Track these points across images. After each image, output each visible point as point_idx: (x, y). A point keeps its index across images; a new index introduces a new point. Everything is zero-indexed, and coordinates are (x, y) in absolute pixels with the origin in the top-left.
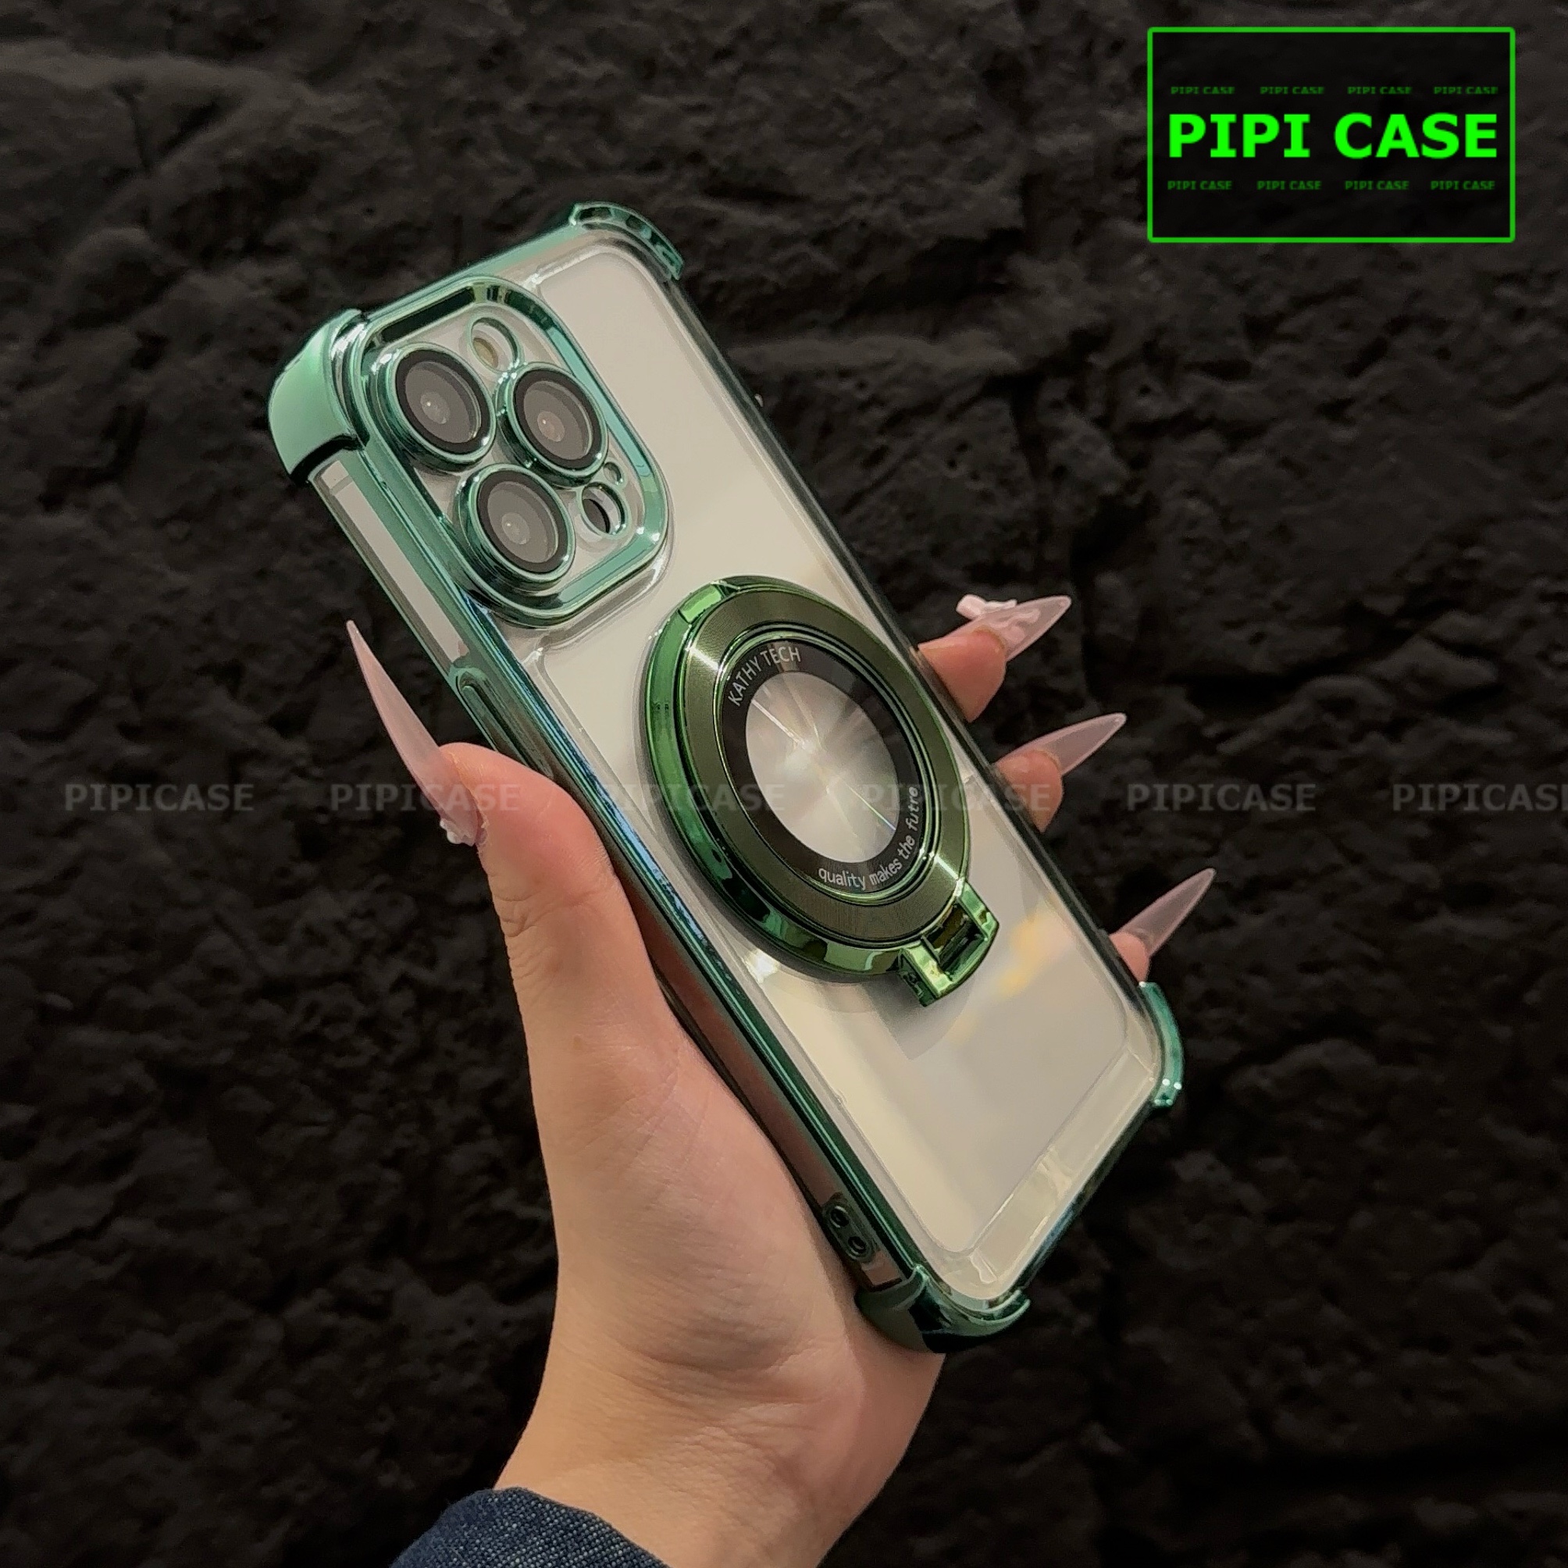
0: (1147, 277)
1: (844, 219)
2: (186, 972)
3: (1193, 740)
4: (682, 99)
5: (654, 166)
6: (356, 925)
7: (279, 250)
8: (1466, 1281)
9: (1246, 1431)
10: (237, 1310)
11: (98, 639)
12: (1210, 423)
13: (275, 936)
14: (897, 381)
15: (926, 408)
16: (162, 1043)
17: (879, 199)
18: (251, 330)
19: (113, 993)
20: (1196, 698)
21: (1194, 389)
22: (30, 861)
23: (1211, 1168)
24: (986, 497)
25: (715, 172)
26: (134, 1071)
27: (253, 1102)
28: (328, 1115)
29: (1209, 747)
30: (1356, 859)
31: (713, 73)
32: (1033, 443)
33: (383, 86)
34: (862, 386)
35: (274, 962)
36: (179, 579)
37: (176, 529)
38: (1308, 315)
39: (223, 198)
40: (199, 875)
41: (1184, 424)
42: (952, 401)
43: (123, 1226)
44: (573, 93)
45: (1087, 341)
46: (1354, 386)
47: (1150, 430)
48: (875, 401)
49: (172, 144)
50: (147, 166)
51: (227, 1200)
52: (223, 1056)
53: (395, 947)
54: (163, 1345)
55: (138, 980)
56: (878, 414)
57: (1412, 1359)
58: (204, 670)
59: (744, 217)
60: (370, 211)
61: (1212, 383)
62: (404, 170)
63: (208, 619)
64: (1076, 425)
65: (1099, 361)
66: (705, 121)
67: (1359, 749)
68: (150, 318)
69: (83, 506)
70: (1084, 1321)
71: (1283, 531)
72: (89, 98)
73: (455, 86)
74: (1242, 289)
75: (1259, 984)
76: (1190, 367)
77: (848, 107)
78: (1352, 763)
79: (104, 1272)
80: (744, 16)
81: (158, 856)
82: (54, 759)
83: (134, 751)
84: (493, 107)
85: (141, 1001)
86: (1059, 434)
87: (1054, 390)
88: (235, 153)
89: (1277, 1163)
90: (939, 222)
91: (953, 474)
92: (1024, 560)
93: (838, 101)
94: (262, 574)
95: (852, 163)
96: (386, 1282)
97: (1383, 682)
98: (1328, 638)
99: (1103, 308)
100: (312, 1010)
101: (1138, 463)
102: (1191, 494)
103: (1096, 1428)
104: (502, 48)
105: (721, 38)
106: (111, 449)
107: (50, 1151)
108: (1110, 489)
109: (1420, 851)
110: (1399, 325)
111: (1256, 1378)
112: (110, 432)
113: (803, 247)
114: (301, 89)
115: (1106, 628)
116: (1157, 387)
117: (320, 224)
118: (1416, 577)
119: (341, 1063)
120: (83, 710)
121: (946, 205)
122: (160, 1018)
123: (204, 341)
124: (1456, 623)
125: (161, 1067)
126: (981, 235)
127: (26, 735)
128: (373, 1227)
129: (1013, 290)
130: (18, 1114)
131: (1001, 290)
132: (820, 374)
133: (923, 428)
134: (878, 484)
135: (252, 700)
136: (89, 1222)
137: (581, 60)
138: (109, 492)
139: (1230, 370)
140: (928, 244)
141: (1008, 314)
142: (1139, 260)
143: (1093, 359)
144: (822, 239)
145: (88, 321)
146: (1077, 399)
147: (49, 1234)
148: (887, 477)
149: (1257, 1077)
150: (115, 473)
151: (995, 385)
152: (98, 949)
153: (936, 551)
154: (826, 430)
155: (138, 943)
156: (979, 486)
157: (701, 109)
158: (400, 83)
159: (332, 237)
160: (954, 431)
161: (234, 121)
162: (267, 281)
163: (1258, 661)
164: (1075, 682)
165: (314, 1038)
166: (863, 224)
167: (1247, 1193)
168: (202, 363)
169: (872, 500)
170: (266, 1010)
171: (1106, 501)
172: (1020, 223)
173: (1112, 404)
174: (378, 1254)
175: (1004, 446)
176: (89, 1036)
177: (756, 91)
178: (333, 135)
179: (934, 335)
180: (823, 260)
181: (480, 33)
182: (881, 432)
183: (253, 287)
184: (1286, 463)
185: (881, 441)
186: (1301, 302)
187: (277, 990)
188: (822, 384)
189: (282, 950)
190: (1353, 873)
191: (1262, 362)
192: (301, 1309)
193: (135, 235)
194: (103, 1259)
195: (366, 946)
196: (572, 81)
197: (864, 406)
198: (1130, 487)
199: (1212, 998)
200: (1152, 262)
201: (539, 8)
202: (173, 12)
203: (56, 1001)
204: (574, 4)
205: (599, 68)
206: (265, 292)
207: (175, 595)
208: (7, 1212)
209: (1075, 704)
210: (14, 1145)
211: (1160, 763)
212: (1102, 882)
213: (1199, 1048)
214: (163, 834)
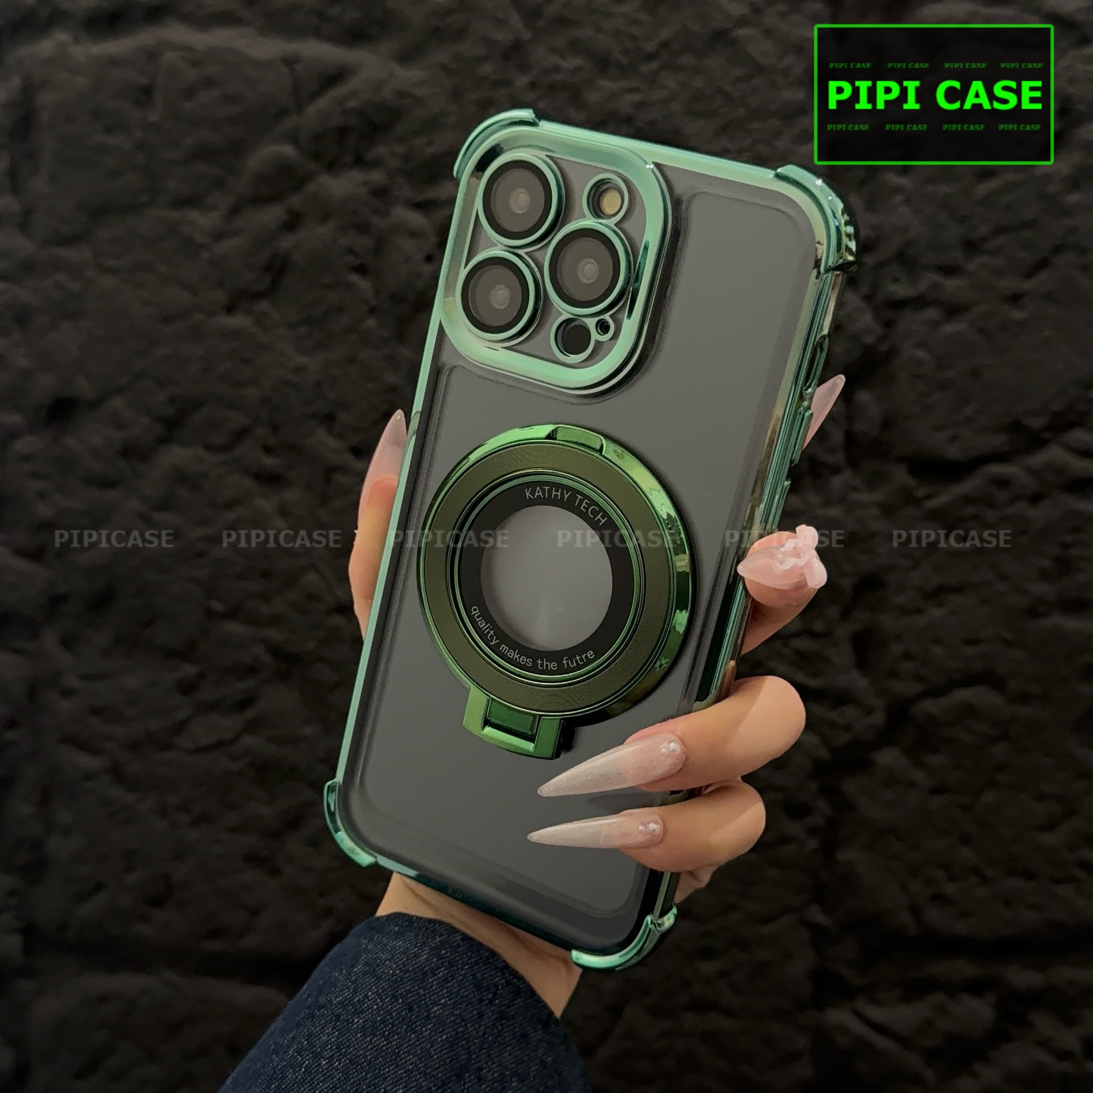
0: (902, 210)
2: (292, 595)
3: (910, 498)
4: (624, 84)
7: (374, 164)
8: (1049, 839)
9: (906, 918)
11: (253, 392)
12: (935, 303)
16: (276, 635)
18: (354, 213)
19: (250, 604)
20: (913, 472)
21: (927, 281)
22: (206, 522)
23: (898, 759)
26: (260, 651)
27: (327, 674)
29: (917, 502)
30: (1004, 577)
31: (645, 68)
33: (444, 67)
36: (301, 360)
37: (302, 330)
38: (1002, 239)
39: (343, 131)
41: (920, 302)
43: (248, 740)
44: (558, 77)
46: (1028, 285)
47: (898, 305)
49: (314, 96)
50: (299, 108)
51: (308, 730)
52: (310, 646)
54: (267, 811)
55: (265, 597)
57: (1013, 883)
58: (313, 416)
60: (429, 144)
61: (936, 277)
62: (452, 119)
63: (318, 385)
65: (869, 260)
66: (636, 98)
67: (1011, 510)
68: (295, 201)
69: (248, 312)
70: (813, 844)
71: (975, 373)
72: (267, 65)
73: (486, 69)
74: (962, 220)
75: (936, 650)
76: (926, 267)
77: (725, 94)
78: (1006, 519)
79: (233, 766)
80: (665, 34)
81: (280, 524)
82: (224, 463)
83: (269, 462)
84: (508, 83)
85: (265, 610)
88: (352, 104)
89: (937, 759)
93: (720, 90)
94: (351, 361)
95: (724, 129)
97: (1031, 471)
98: (999, 441)
99: (874, 227)
101: (888, 324)
102: (921, 345)
103: (815, 908)
104: (516, 47)
105: (650, 47)
106: (267, 279)
107: (206, 693)
108: (869, 340)
109: (1045, 576)
110: (1059, 249)
111: (915, 886)
112: (268, 268)
114: (394, 65)
115: (860, 426)
116: (903, 278)
117: (399, 149)
118: (1057, 407)
120: (241, 435)
122: (275, 620)
123: (325, 217)
124: (1079, 437)
125: (276, 651)
127: (209, 448)
130: (189, 670)
135: (340, 436)
136: (227, 736)
137: (563, 57)
138: (264, 305)
139: (949, 270)
142: (899, 198)
143: (865, 258)
145: (259, 200)
146: (853, 283)
147: (205, 742)
149: (931, 707)
150: (269, 293)
152: (243, 577)
155: (265, 575)
157: (634, 90)
158: (454, 65)
159: (406, 158)
161: (352, 84)
162: (366, 183)
163: (953, 452)
164: (838, 458)
167: (919, 776)
168: (324, 231)
170: (337, 620)
171: (867, 348)
173: (875, 287)
176: (234, 628)
177: (670, 81)
178: (411, 96)
181: (503, 36)
183: (357, 186)
184: (981, 330)
186: (999, 231)
187: (345, 609)
190: (1001, 586)
191: (971, 267)
193: (288, 151)
194: (234, 759)
196: (557, 69)
198: (882, 339)
199: (907, 656)
200: (907, 201)
201: (541, 23)
202: (321, 15)
203: (217, 606)
204: (563, 22)
205: (572, 62)
206: (363, 190)
207: (299, 370)
208: (181, 727)
209: (836, 470)
210: (187, 688)
211: (886, 511)
212: (844, 581)
213: (896, 685)
214: (284, 512)
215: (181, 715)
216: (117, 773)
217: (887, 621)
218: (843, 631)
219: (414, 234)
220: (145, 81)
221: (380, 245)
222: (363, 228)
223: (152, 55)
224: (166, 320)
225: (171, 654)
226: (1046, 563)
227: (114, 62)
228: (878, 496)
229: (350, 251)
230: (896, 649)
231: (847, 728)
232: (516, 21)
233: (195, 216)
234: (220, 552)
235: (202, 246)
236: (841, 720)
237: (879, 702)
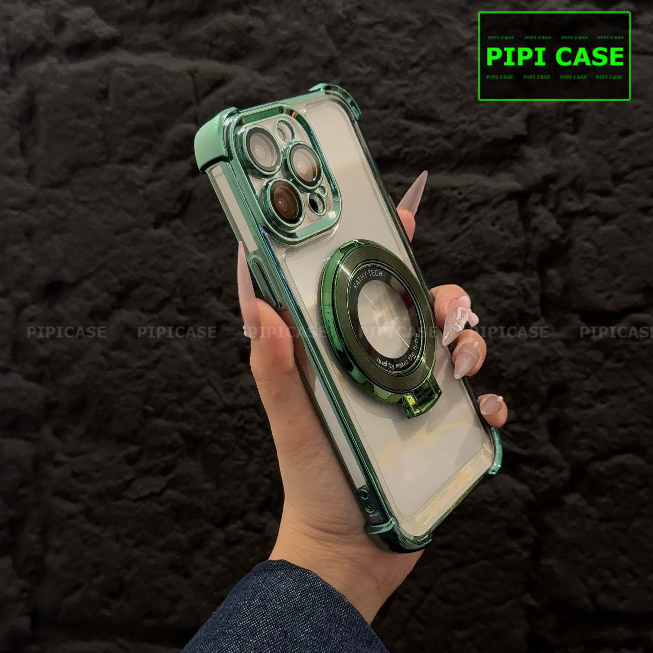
0: (574, 155)
1: (457, 129)
2: (197, 401)
4: (398, 82)
5: (386, 107)
9: (587, 601)
10: (209, 526)
11: (171, 277)
12: (595, 213)
13: (229, 389)
14: (474, 192)
15: (484, 203)
16: (186, 426)
17: (471, 122)
19: (170, 407)
20: (583, 319)
21: (590, 200)
22: (142, 357)
23: (579, 500)
24: (506, 238)
25: (409, 110)
26: (176, 436)
27: (219, 451)
28: (246, 457)
30: (643, 384)
31: (410, 72)
32: (525, 218)
33: (286, 74)
34: (460, 193)
35: (228, 399)
36: (201, 256)
37: (201, 237)
38: (637, 173)
40: (203, 365)
41: (586, 213)
42: (495, 201)
43: (170, 493)
44: (357, 79)
45: (549, 179)
47: (572, 215)
48: (465, 199)
49: (207, 94)
50: (198, 101)
51: (207, 486)
52: (208, 433)
54: (181, 537)
55: (180, 403)
56: (466, 205)
58: (208, 290)
59: (419, 128)
61: (598, 198)
63: (211, 271)
64: (543, 212)
65: (553, 187)
66: (406, 90)
69: (168, 227)
70: (526, 554)
71: (622, 256)
72: (178, 75)
73: (313, 74)
74: (611, 162)
75: (602, 431)
76: (589, 191)
77: (461, 87)
79: (161, 509)
80: (423, 51)
81: (188, 357)
82: (154, 319)
83: (182, 318)
85: (180, 411)
86: (535, 215)
87: (535, 198)
88: (231, 98)
89: (604, 500)
90: (494, 132)
91: (494, 229)
92: (519, 263)
93: (458, 84)
95: (461, 108)
96: (263, 520)
98: (637, 299)
99: (556, 167)
100: (241, 418)
101: (566, 227)
102: (587, 240)
103: (528, 595)
104: (331, 61)
105: (414, 59)
106: (179, 206)
107: (144, 463)
108: (554, 237)
111: (592, 581)
112: (179, 200)
113: (441, 140)
114: (256, 74)
115: (550, 290)
116: (575, 198)
119: (251, 438)
120: (165, 302)
121: (497, 125)
122: (186, 417)
125: (186, 436)
126: (510, 137)
127: (143, 310)
128: (260, 499)
129: (520, 159)
130: (133, 449)
131: (516, 158)
132: (445, 188)
133: (483, 211)
134: (464, 231)
135: (225, 302)
136: (157, 490)
137: (360, 66)
138: (178, 222)
139: (605, 193)
140: (489, 140)
141: (519, 168)
142: (571, 149)
143: (551, 186)
144: (448, 137)
145: (173, 158)
146: (544, 202)
147: (143, 494)
148: (468, 229)
149: (599, 466)
150: (180, 215)
151: (512, 195)
152: (166, 390)
153: (485, 258)
154: (445, 210)
155: (179, 389)
156: (503, 234)
157: (405, 86)
158: (293, 73)
160: (495, 212)
161: (230, 86)
163: (609, 306)
164: (536, 311)
165: (241, 428)
166: (464, 132)
167: (592, 510)
169: (462, 237)
170: (224, 416)
171: (553, 242)
172: (525, 133)
173: (558, 204)
174: (261, 510)
175: (514, 218)
176: (160, 422)
177: (427, 79)
178: (267, 92)
179: (490, 175)
180: (449, 145)
181: (324, 55)
182: (467, 211)
184: (624, 230)
185: (466, 215)
186: (635, 168)
187: (229, 409)
188: (445, 193)
189: (232, 394)
190: (642, 390)
191: (617, 190)
192: (232, 527)
193: (191, 127)
194: (161, 504)
196: (357, 74)
197: (460, 202)
198: (563, 236)
199: (583, 435)
200: (577, 150)
201: (346, 46)
202: (210, 44)
203: (149, 409)
204: (360, 45)
205: (367, 69)
207: (200, 261)
208: (128, 484)
209: (535, 319)
210: (131, 460)
211: (568, 343)
212: (542, 388)
213: (577, 454)
214: (191, 350)
215: (128, 477)
216: (88, 514)
217: (570, 412)
218: (542, 419)
220: (103, 86)
223: (107, 70)
224: (118, 233)
225: (122, 439)
227: (84, 75)
228: (562, 335)
230: (576, 430)
231: (546, 480)
232: (331, 45)
233: (134, 168)
234: (151, 375)
235: (140, 187)
236: (543, 476)
237: (565, 464)
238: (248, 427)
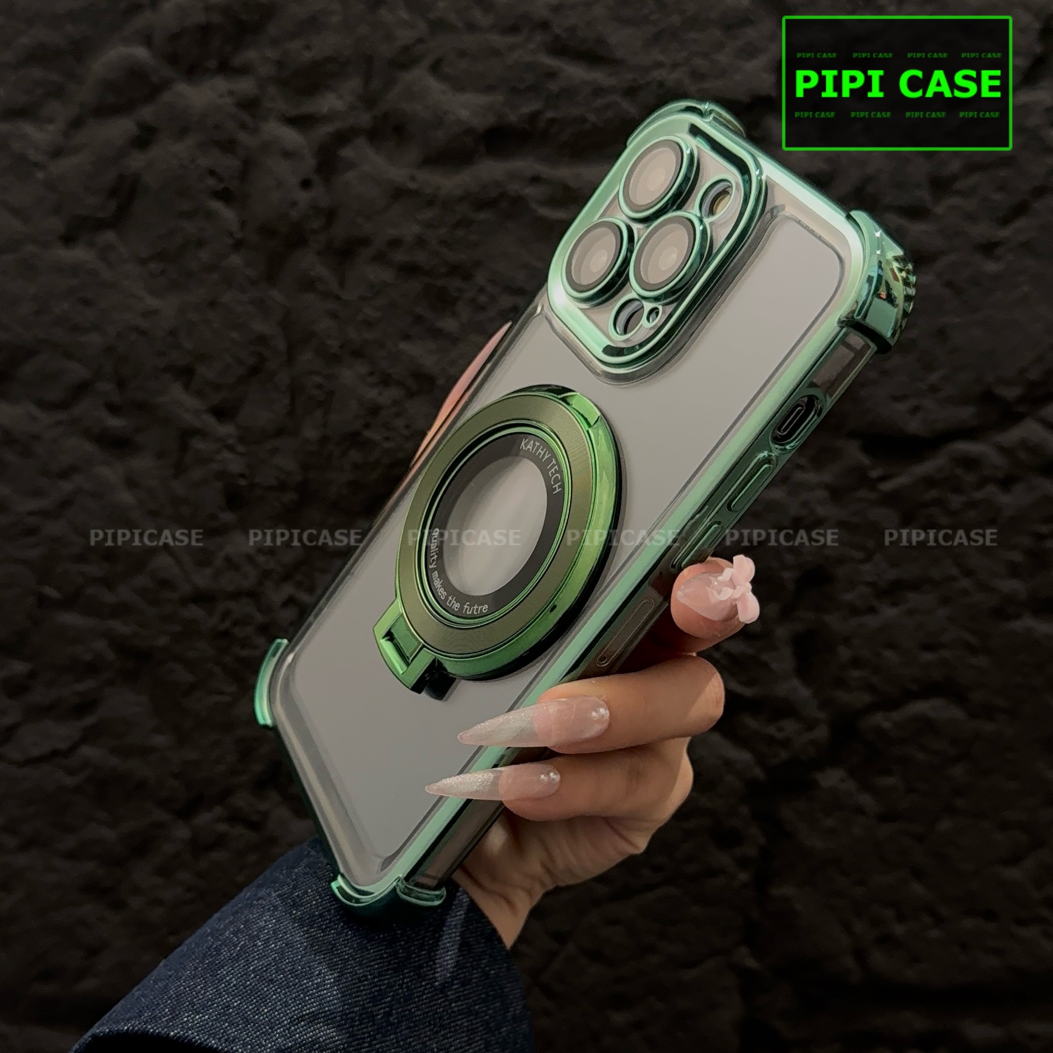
1: (647, 79)
2: (141, 580)
3: (862, 479)
5: (514, 29)
6: (261, 559)
7: (242, 71)
8: (1013, 874)
9: (849, 962)
10: (160, 815)
11: (95, 339)
13: (204, 561)
16: (121, 628)
17: (675, 66)
18: (217, 127)
19: (90, 590)
20: (867, 449)
22: (38, 493)
23: (843, 780)
25: (557, 37)
26: (101, 645)
27: (181, 674)
28: (233, 688)
29: (872, 484)
30: (968, 573)
35: (202, 579)
36: (153, 302)
37: (153, 266)
38: (976, 178)
39: (205, 30)
40: (154, 514)
43: (87, 751)
46: (1003, 233)
51: (159, 740)
52: (162, 641)
53: (286, 577)
54: (109, 834)
55: (108, 583)
57: (969, 923)
58: (166, 369)
59: (575, 72)
60: (308, 47)
61: (902, 222)
62: (335, 19)
63: (173, 333)
67: (978, 495)
68: (147, 113)
69: (91, 244)
70: (744, 877)
71: (942, 333)
74: (930, 156)
75: (890, 655)
76: (889, 209)
78: (972, 504)
79: (69, 781)
82: (59, 423)
83: (115, 422)
85: (109, 598)
89: (889, 781)
90: (717, 88)
94: (212, 304)
95: (657, 38)
96: (263, 806)
97: (1003, 450)
98: (966, 414)
99: (830, 161)
100: (226, 615)
103: (743, 950)
106: (113, 204)
107: (38, 695)
109: (1014, 570)
110: (1040, 192)
111: (860, 927)
112: (113, 192)
113: (616, 97)
117: (272, 54)
118: (1034, 374)
119: (244, 653)
120: (81, 389)
121: (721, 75)
122: (121, 610)
123: (183, 132)
125: (120, 646)
126: (745, 99)
127: (42, 404)
128: (257, 768)
130: (19, 667)
135: (199, 394)
136: (63, 746)
138: (109, 236)
139: (915, 212)
144: (630, 92)
145: (104, 111)
147: (36, 752)
149: (882, 720)
150: (115, 222)
152: (80, 559)
155: (108, 557)
159: (280, 64)
162: (231, 93)
163: (914, 426)
165: (226, 634)
166: (661, 84)
167: (866, 800)
168: (181, 149)
170: (194, 611)
172: (773, 93)
174: (260, 787)
176: (70, 619)
180: (630, 109)
183: (221, 96)
184: (949, 284)
186: (973, 168)
187: (203, 598)
189: (208, 571)
190: (965, 583)
191: (939, 210)
192: (204, 818)
193: (141, 53)
194: (71, 772)
195: (266, 574)
199: (856, 662)
203: (50, 592)
206: (229, 100)
207: (150, 313)
208: (9, 733)
210: (15, 688)
211: (836, 493)
212: (787, 575)
213: (843, 696)
214: (131, 483)
215: (8, 721)
217: (834, 621)
218: (783, 632)
219: (287, 154)
221: (248, 166)
222: (228, 146)
226: (1017, 556)
228: (827, 476)
229: (212, 173)
231: (786, 743)
233: (28, 129)
234: (53, 528)
235: (36, 165)
236: (779, 736)
237: (822, 715)
238: (238, 632)
